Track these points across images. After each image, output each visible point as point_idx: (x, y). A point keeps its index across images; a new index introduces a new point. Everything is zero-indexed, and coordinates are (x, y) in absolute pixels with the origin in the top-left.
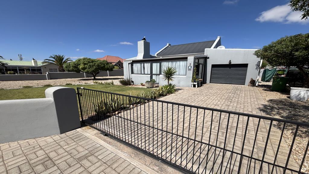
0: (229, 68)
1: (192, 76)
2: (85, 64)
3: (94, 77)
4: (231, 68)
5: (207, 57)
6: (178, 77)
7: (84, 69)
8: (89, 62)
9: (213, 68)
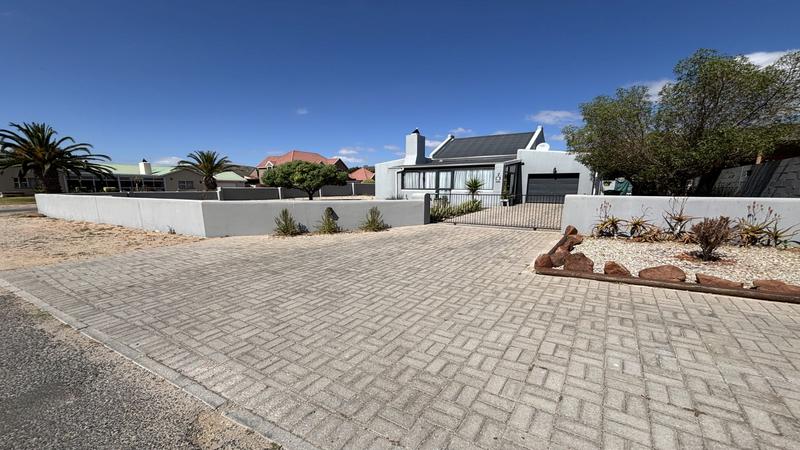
0: (554, 179)
1: (501, 191)
2: (303, 172)
4: (557, 179)
5: (521, 163)
6: (484, 192)
8: (310, 169)
9: (530, 180)
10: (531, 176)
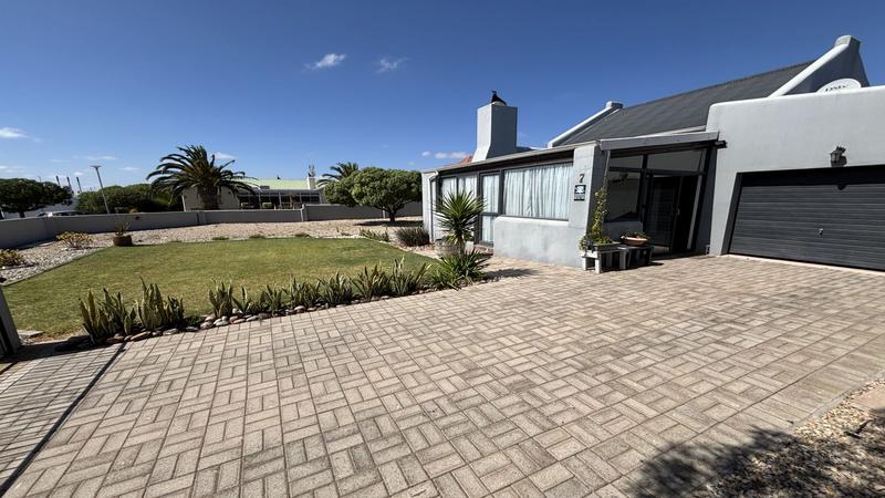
0: (836, 187)
1: (585, 225)
2: (363, 184)
3: (392, 216)
4: (848, 188)
5: (713, 141)
6: (544, 227)
7: (361, 195)
8: (373, 179)
9: (745, 189)
10: (746, 180)
